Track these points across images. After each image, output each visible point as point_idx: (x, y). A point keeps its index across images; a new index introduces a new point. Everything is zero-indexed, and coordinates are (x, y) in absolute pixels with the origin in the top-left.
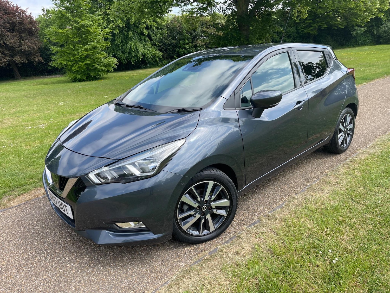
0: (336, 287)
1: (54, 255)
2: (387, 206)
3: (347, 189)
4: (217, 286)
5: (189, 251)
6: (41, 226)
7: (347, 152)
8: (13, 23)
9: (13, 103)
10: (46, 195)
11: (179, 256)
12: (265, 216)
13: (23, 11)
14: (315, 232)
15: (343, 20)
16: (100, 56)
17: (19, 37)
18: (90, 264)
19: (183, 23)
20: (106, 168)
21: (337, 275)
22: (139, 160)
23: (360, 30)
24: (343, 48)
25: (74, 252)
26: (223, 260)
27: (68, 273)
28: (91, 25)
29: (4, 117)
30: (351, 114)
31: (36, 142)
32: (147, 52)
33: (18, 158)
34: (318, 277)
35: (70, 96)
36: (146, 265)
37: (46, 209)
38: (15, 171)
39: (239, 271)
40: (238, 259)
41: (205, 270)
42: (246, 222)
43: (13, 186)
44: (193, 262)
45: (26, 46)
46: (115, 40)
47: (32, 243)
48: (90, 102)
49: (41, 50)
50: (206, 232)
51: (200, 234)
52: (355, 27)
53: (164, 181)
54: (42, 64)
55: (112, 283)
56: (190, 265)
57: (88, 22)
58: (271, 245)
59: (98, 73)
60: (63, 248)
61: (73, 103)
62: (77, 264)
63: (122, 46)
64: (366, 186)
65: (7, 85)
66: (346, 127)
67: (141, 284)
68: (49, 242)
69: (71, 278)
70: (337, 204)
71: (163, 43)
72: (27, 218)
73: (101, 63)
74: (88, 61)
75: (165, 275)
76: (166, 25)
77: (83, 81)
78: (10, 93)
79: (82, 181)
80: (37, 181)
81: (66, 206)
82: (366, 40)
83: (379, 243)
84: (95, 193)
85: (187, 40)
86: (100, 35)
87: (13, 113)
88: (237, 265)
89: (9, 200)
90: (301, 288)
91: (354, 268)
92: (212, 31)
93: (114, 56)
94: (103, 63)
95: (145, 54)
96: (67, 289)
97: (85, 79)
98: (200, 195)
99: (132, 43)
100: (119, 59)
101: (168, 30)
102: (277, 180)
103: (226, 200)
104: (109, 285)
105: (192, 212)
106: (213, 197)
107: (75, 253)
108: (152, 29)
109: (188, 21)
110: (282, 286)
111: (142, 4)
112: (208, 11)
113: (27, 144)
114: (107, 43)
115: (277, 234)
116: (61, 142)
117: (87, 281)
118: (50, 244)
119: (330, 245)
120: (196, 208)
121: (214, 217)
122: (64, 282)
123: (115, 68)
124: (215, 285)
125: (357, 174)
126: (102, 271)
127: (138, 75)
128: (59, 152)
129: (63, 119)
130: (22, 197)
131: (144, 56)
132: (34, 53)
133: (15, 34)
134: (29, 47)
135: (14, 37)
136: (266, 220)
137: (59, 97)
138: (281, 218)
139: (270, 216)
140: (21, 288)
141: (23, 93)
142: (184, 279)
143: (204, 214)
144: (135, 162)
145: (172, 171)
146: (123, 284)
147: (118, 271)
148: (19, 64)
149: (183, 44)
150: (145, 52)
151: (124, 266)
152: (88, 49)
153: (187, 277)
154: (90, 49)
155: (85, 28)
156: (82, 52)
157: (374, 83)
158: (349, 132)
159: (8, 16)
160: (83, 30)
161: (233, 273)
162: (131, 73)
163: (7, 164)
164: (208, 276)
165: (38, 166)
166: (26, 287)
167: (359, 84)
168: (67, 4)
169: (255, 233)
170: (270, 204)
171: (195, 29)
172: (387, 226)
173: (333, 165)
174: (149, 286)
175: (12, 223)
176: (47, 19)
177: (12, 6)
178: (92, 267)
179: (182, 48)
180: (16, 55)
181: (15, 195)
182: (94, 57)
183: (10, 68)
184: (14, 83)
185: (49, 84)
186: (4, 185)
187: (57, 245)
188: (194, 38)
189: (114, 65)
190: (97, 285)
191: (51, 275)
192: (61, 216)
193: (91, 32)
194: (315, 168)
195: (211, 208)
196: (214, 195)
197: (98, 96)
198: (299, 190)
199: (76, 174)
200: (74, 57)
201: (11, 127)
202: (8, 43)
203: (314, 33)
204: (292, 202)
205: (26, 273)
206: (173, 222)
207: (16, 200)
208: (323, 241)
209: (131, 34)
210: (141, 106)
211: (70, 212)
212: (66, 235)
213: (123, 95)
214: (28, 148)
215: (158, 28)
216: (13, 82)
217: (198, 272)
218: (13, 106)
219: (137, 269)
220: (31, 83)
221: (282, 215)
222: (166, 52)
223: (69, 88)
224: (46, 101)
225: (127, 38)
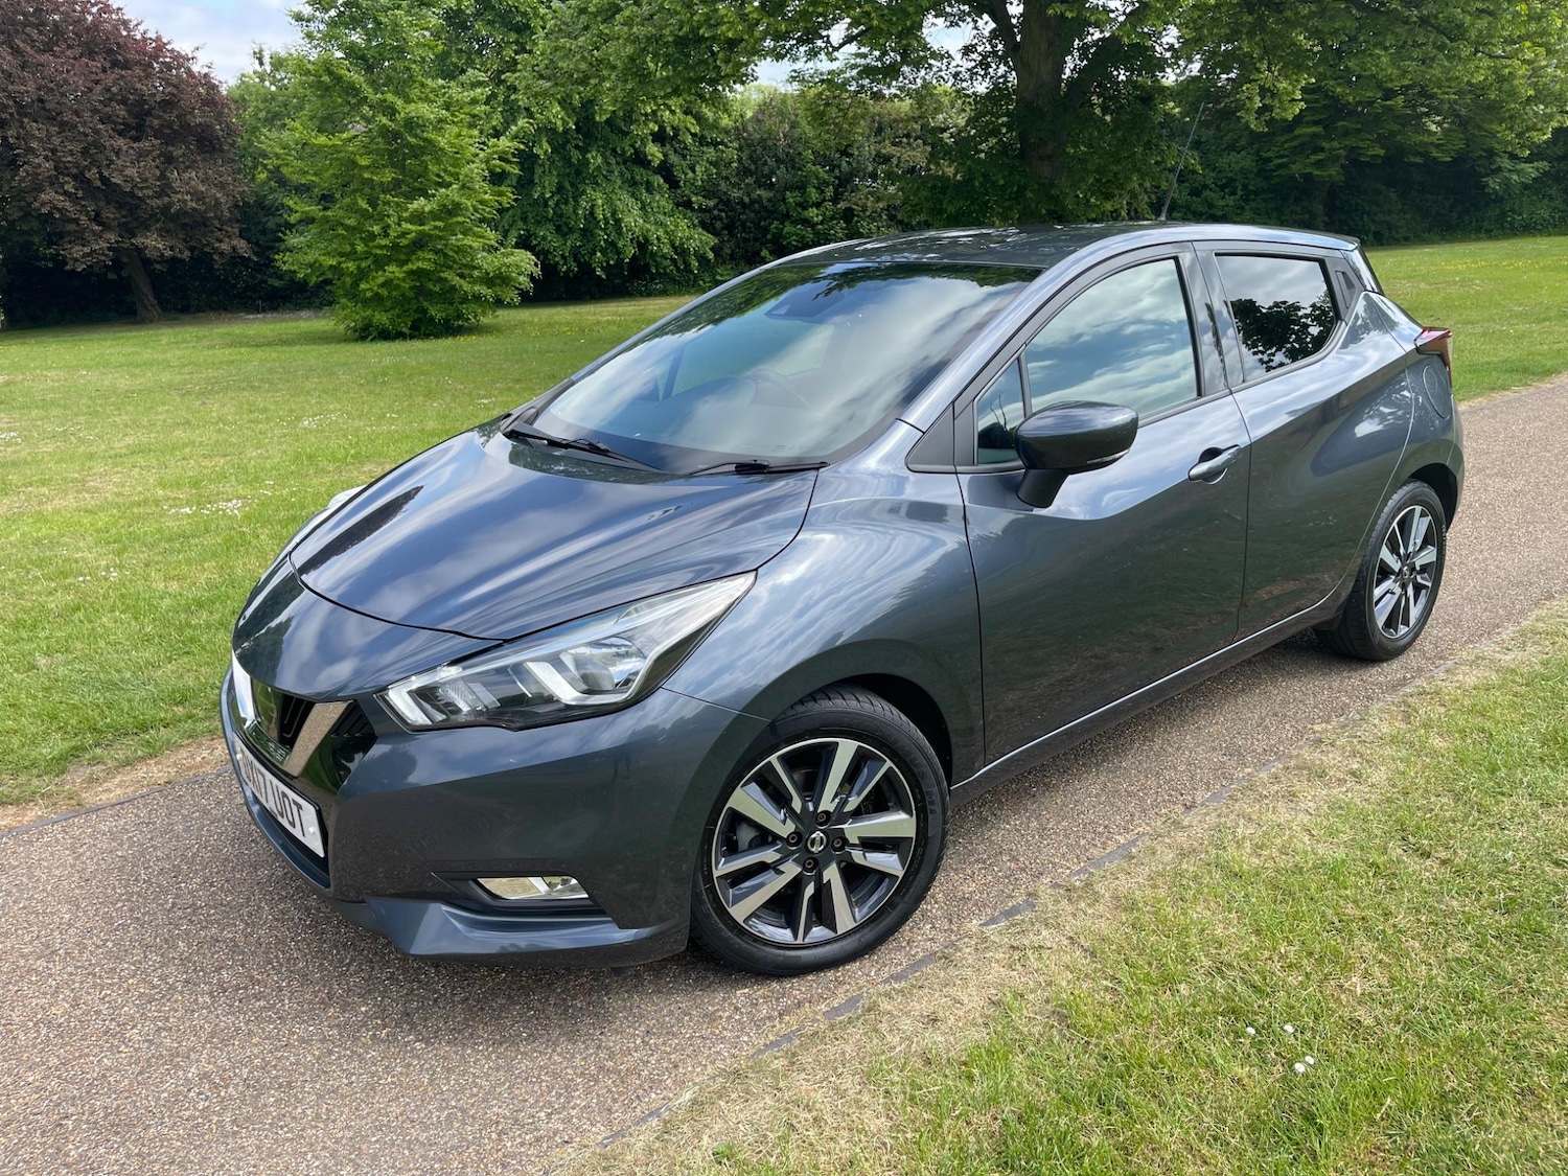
0: (1296, 1164)
1: (246, 988)
2: (1539, 872)
3: (1390, 801)
4: (846, 1133)
5: (752, 1004)
6: (205, 880)
7: (1411, 658)
8: (141, 102)
9: (126, 413)
10: (230, 766)
11: (712, 1019)
12: (1056, 886)
13: (182, 57)
14: (1240, 956)
15: (1449, 130)
16: (468, 241)
17: (159, 156)
18: (376, 1028)
19: (804, 123)
20: (454, 672)
21: (1307, 1119)
22: (575, 644)
23: (1518, 172)
24: (1449, 241)
25: (322, 983)
26: (875, 1041)
27: (292, 1059)
28: (440, 121)
29: (87, 464)
30: (1429, 509)
31: (206, 565)
32: (656, 233)
33: (133, 623)
34: (1230, 1120)
35: (345, 392)
36: (584, 1042)
37: (228, 820)
38: (118, 671)
39: (933, 1084)
40: (936, 1039)
41: (803, 1075)
42: (981, 906)
43: (108, 726)
44: (762, 1042)
45: (188, 193)
46: (531, 182)
47: (166, 940)
48: (422, 421)
49: (245, 212)
50: (821, 934)
51: (796, 937)
52: (1499, 159)
53: (668, 727)
54: (247, 267)
55: (453, 1103)
56: (750, 1052)
57: (427, 111)
58: (1064, 996)
59: (460, 307)
60: (281, 965)
61: (357, 423)
62: (329, 1026)
63: (557, 204)
64: (1466, 789)
65: (105, 340)
66: (1408, 556)
67: (559, 1113)
68: (232, 940)
69: (304, 1074)
70: (1341, 854)
71: (721, 200)
72: (155, 848)
73: (475, 268)
74: (424, 259)
75: (655, 1083)
76: (737, 128)
77: (400, 336)
78: (116, 375)
79: (362, 716)
80: (201, 714)
81: (299, 807)
82: (1543, 212)
83: (1486, 1012)
84: (410, 763)
85: (814, 190)
86: (477, 160)
87: (124, 451)
88: (928, 1062)
89: (92, 780)
90: (1162, 1159)
91: (1375, 1095)
92: (917, 155)
93: (524, 243)
94: (479, 268)
95: (647, 240)
96: (284, 1116)
97: (405, 330)
98: (805, 791)
99: (599, 194)
100: (541, 254)
101: (740, 149)
102: (1121, 751)
103: (903, 816)
104: (440, 1109)
105: (769, 855)
106: (854, 802)
107: (324, 986)
108: (680, 142)
109: (822, 114)
110: (1089, 1145)
111: (642, 46)
112: (901, 79)
113: (172, 573)
114: (501, 194)
115: (1093, 955)
116: (294, 566)
117: (362, 1091)
118: (234, 948)
119: (1293, 1008)
120: (786, 841)
121: (855, 877)
122: (276, 1090)
123: (528, 292)
124: (836, 1129)
125: (1437, 742)
126: (418, 1057)
127: (614, 322)
128: (287, 605)
129: (315, 481)
130: (141, 771)
131: (643, 245)
132: (216, 222)
133: (145, 144)
134: (198, 200)
135: (142, 155)
136: (1057, 902)
137: (302, 398)
138: (1118, 898)
139: (1075, 889)
140: (115, 1103)
141: (165, 377)
142: (722, 1103)
143: (815, 864)
144: (559, 652)
145: (702, 693)
146: (495, 1109)
147: (478, 1060)
148: (158, 263)
149: (799, 204)
150: (648, 230)
151: (501, 1044)
152: (423, 212)
153: (734, 1096)
154: (434, 215)
155: (419, 131)
156: (400, 225)
157: (1553, 389)
158: (1419, 579)
159: (123, 77)
160: (412, 140)
161: (908, 1089)
162: (588, 313)
163: (89, 644)
164: (813, 1094)
165: (205, 657)
166: (135, 1102)
167: (1493, 389)
168: (353, 38)
169: (1012, 947)
170: (1082, 842)
171: (848, 146)
172: (1525, 948)
173: (1346, 705)
174: (588, 1119)
175: (97, 864)
176: (271, 93)
177: (139, 37)
178: (382, 1041)
179: (795, 223)
180: (147, 228)
181: (116, 763)
182: (446, 245)
183: (119, 275)
184: (135, 334)
185: (270, 344)
186: (73, 722)
187: (260, 952)
188: (844, 183)
189: (521, 278)
190: (398, 1106)
191: (229, 1060)
192: (283, 847)
193: (442, 149)
194: (1276, 715)
195: (845, 842)
196: (859, 794)
197: (454, 397)
198: (1201, 796)
199: (343, 688)
200: (371, 244)
201: (112, 505)
202: (117, 180)
203: (1330, 176)
204: (1167, 840)
205: (136, 1050)
206: (695, 885)
207: (117, 781)
208: (1269, 990)
209: (595, 159)
210: (602, 446)
211: (312, 830)
212: (297, 920)
213: (538, 401)
214: (174, 586)
215: (701, 140)
216: (130, 331)
217: (777, 1079)
218: (126, 426)
219: (549, 1059)
220: (199, 339)
221: (1123, 884)
222: (731, 234)
223: (345, 364)
224: (251, 412)
225: (578, 173)
